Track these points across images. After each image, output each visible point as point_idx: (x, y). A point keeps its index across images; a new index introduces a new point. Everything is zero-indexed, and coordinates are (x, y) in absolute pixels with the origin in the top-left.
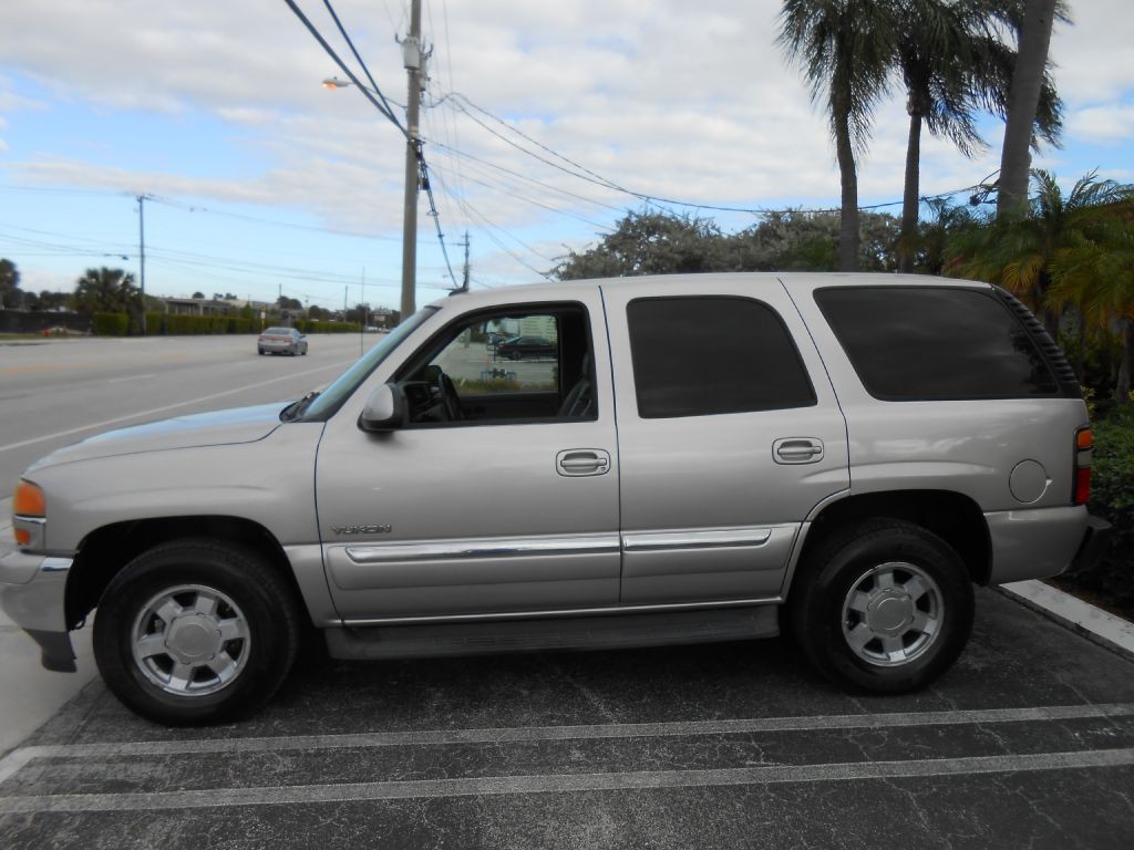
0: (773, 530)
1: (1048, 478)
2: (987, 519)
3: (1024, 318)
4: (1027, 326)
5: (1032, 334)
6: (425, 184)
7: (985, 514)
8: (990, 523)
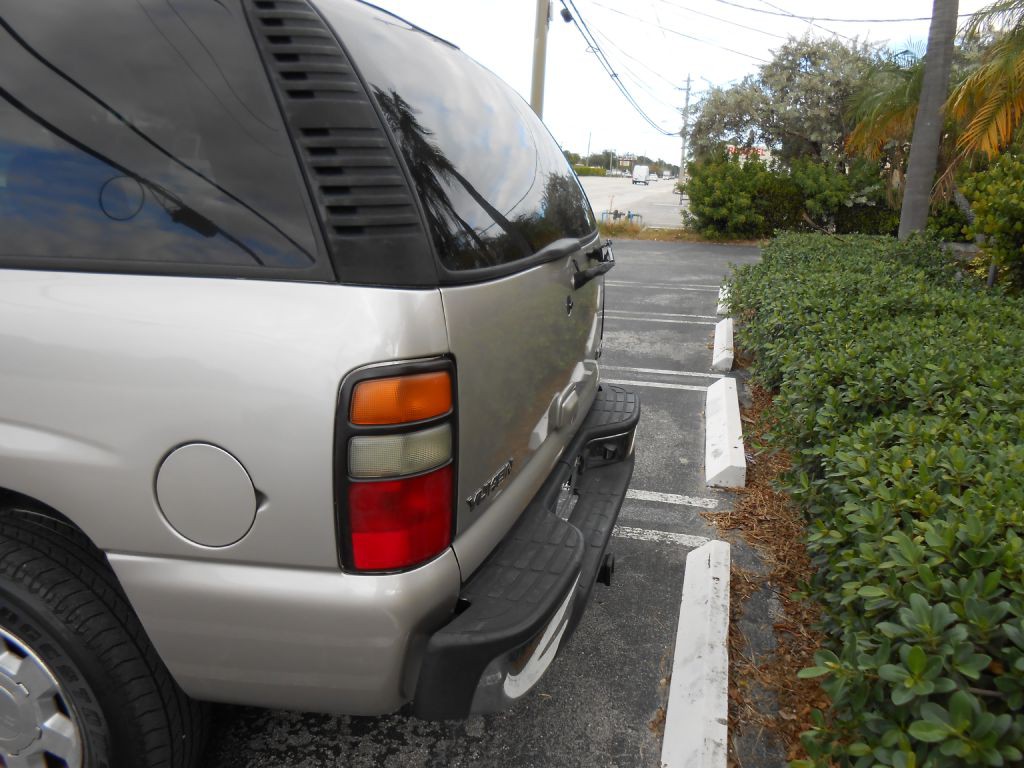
1: (260, 497)
2: (115, 569)
3: (281, 57)
4: (275, 76)
5: (285, 100)
6: (567, 16)
7: (111, 557)
8: (123, 578)
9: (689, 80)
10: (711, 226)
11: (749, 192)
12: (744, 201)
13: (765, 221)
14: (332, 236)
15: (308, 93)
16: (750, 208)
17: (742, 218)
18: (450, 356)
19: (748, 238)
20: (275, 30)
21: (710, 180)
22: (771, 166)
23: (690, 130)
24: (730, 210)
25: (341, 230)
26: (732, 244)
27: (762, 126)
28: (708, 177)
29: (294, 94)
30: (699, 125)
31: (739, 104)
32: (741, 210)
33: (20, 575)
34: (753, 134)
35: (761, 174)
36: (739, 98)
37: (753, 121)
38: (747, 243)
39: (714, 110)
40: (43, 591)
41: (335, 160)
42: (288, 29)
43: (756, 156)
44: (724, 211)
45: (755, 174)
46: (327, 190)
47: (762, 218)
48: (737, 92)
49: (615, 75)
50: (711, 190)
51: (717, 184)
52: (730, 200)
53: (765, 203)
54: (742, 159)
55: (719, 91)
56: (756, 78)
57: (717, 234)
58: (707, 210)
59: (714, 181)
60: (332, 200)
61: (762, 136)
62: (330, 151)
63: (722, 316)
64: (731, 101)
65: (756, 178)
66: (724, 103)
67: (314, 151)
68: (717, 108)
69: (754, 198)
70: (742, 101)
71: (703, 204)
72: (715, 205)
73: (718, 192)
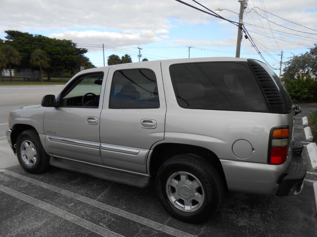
0: (141, 150)
1: (253, 149)
2: (221, 162)
3: (257, 75)
4: (257, 78)
5: (259, 82)
6: (246, 37)
7: (220, 160)
8: (222, 164)
9: (282, 52)
10: (294, 99)
11: (307, 88)
12: (306, 90)
13: (313, 97)
14: (269, 105)
15: (263, 81)
16: (308, 93)
17: (305, 96)
18: (288, 126)
19: (308, 103)
20: (255, 70)
21: (294, 84)
22: (315, 80)
23: (287, 69)
24: (301, 93)
25: (271, 104)
26: (302, 104)
27: (312, 67)
28: (293, 83)
29: (260, 81)
30: (289, 67)
31: (304, 61)
32: (305, 93)
33: (198, 164)
34: (309, 70)
35: (312, 82)
36: (304, 59)
37: (309, 66)
38: (307, 104)
39: (295, 63)
40: (202, 167)
41: (269, 92)
42: (258, 70)
43: (310, 77)
44: (299, 94)
45: (310, 82)
46: (268, 97)
47: (313, 96)
48: (303, 57)
49: (260, 53)
50: (294, 88)
51: (297, 85)
52: (301, 90)
53: (314, 91)
54: (305, 78)
55: (297, 57)
56: (309, 52)
57: (296, 101)
58: (293, 94)
59: (296, 85)
60: (269, 99)
61: (312, 70)
62: (268, 90)
63: (305, 126)
64: (301, 59)
65: (310, 83)
66: (299, 61)
67: (265, 90)
68: (296, 62)
69: (309, 90)
70: (305, 60)
71: (292, 92)
72: (296, 92)
73: (297, 88)
